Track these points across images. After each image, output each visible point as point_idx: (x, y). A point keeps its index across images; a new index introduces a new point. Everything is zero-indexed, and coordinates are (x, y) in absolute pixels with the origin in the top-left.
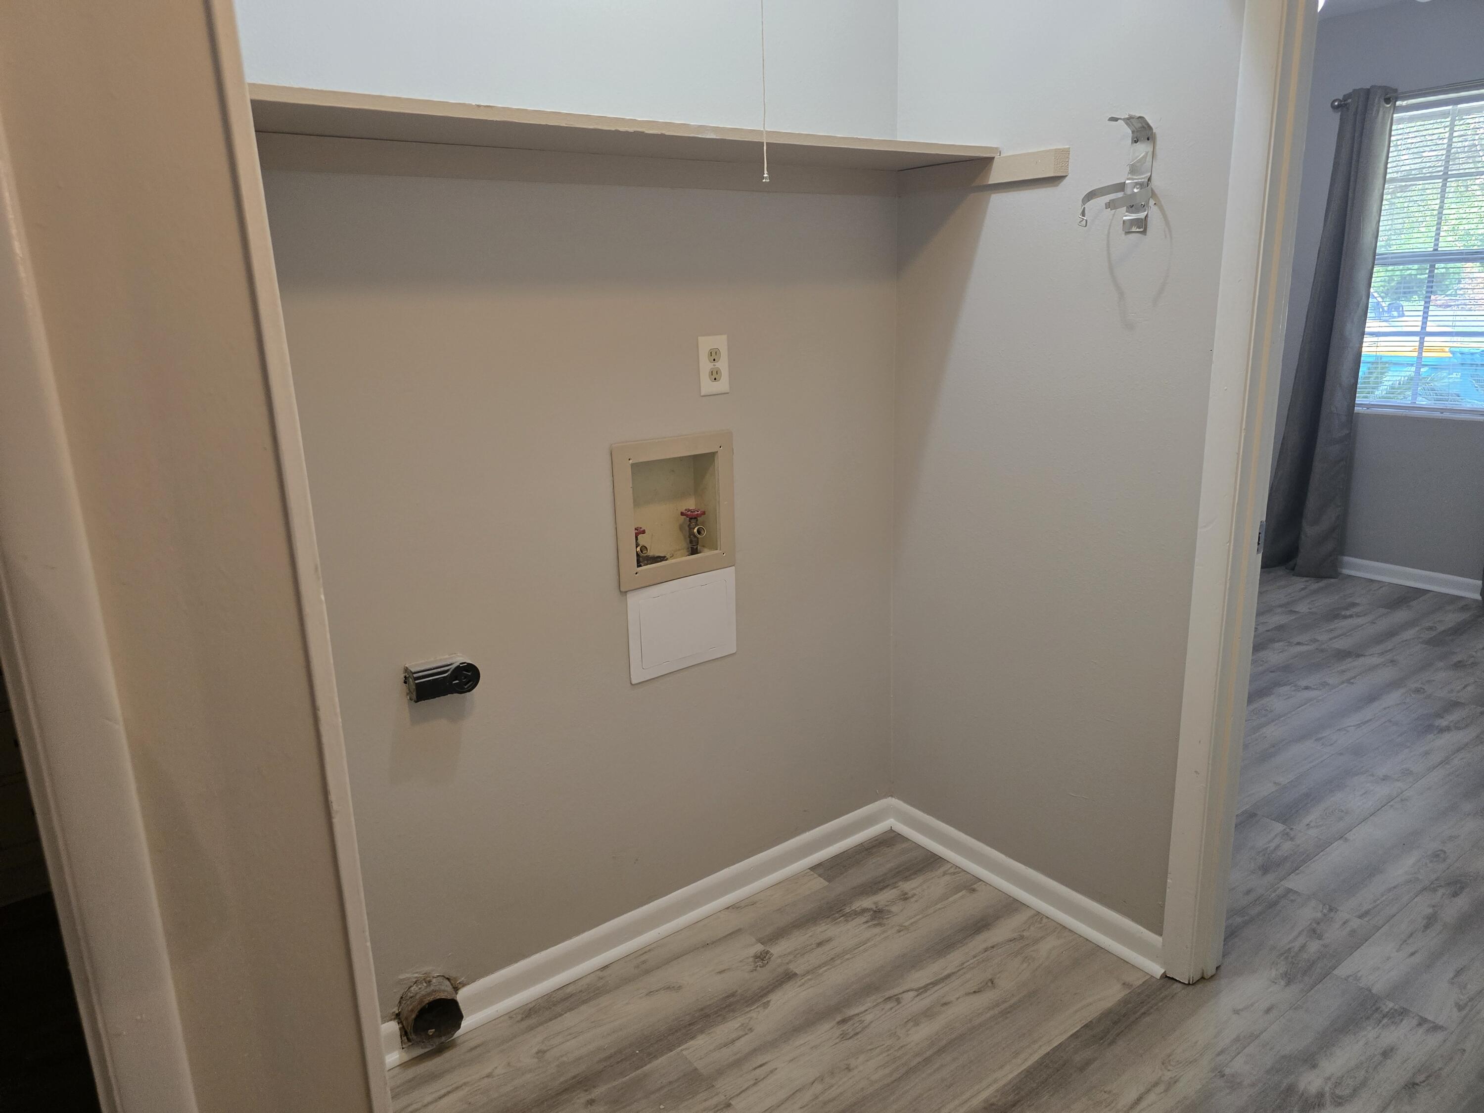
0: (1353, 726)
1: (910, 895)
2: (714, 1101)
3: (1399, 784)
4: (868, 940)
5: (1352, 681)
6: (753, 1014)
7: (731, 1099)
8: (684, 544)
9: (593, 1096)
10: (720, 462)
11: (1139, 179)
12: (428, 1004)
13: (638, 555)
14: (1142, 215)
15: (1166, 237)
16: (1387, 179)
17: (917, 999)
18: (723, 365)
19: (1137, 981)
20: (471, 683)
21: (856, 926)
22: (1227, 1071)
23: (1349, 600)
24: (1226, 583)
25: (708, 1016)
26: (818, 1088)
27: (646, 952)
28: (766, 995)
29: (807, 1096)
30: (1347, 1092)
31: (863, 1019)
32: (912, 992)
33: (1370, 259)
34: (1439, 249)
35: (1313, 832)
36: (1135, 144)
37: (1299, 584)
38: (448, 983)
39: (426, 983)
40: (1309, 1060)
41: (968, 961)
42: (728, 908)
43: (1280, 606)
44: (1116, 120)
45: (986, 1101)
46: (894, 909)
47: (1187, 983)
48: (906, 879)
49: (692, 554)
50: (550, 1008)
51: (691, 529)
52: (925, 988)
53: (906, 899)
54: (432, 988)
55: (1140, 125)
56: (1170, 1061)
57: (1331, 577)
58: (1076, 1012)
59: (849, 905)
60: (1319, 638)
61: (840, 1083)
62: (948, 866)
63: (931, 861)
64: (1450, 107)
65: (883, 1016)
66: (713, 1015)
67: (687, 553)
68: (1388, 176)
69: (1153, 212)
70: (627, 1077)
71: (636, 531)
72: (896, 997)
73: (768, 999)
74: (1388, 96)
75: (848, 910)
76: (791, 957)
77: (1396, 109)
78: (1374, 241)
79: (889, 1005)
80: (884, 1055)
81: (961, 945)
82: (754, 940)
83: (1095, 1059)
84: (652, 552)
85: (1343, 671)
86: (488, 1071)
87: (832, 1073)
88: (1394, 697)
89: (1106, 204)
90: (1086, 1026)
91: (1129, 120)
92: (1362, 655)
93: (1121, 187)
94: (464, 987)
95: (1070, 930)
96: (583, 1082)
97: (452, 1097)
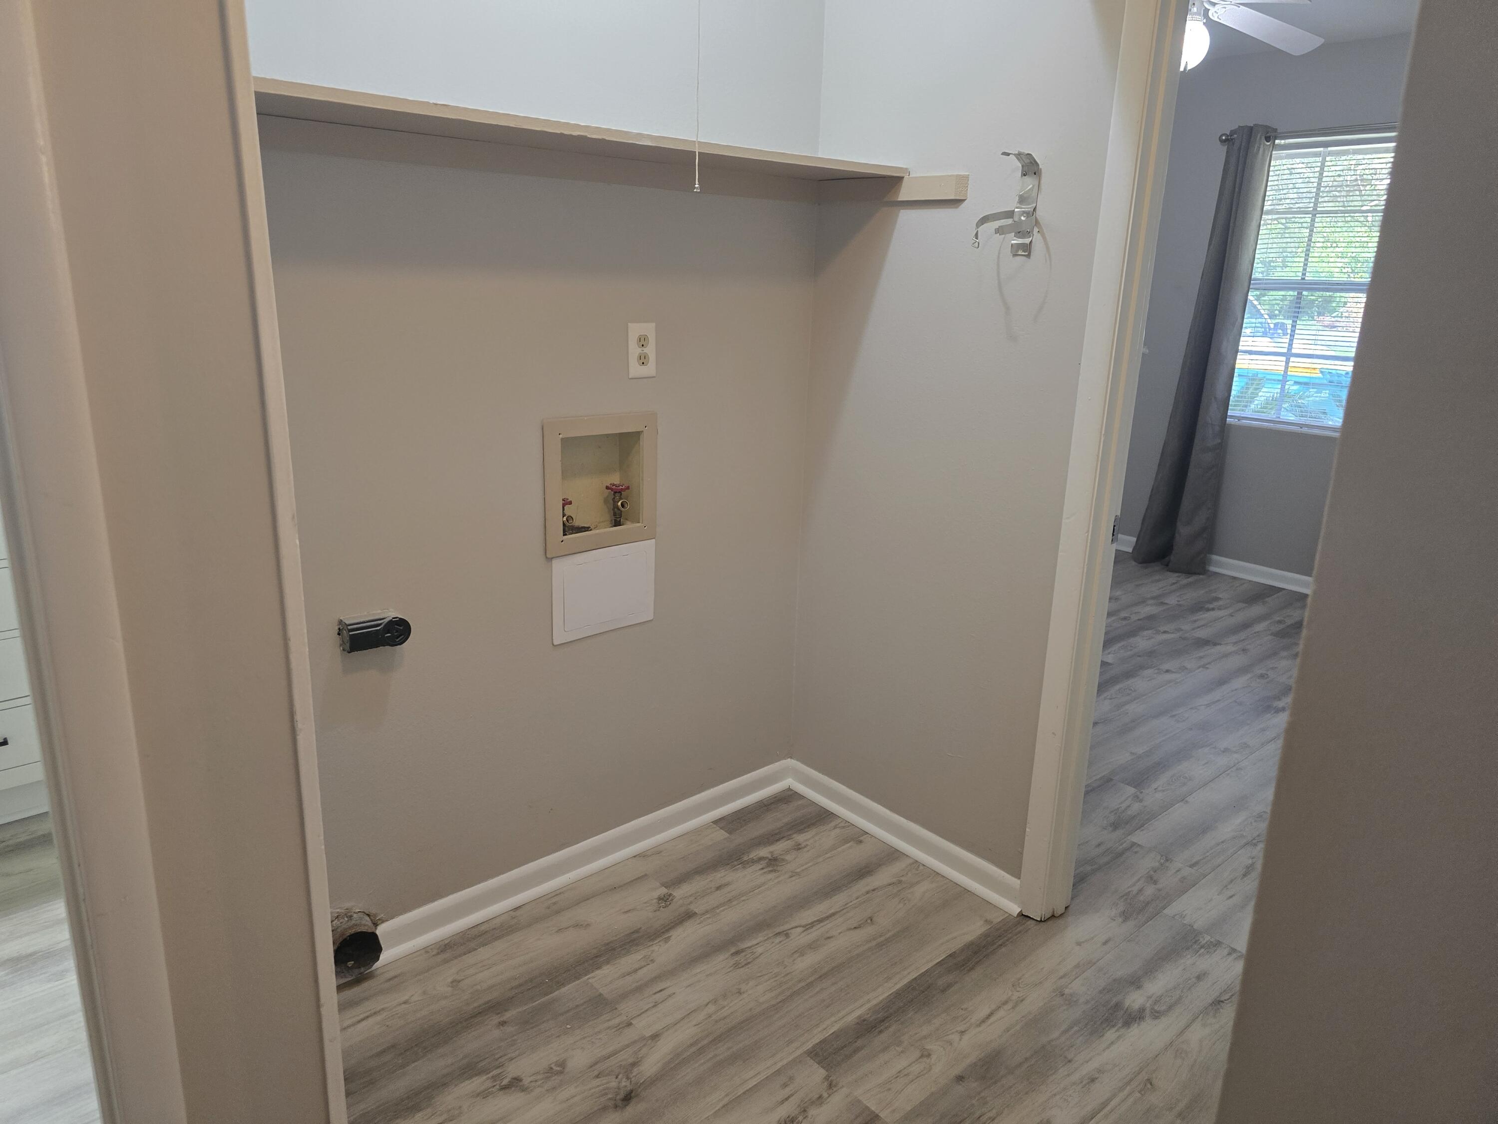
0: (1204, 705)
1: (803, 846)
2: (617, 1021)
3: (1236, 756)
4: (764, 884)
5: (1207, 666)
6: (655, 948)
7: (631, 1019)
8: (607, 517)
9: (504, 1018)
10: (645, 442)
11: (1026, 208)
12: (349, 936)
13: (564, 524)
14: (1027, 241)
15: (1046, 261)
16: (1264, 211)
17: (803, 935)
18: (650, 350)
19: (997, 918)
20: (403, 636)
21: (752, 872)
22: (1067, 991)
23: (1214, 595)
24: (1084, 568)
25: (614, 949)
26: (711, 1008)
27: (557, 895)
28: (668, 931)
29: (701, 1016)
30: (1164, 1008)
31: (754, 951)
32: (801, 928)
33: (1246, 284)
34: (1306, 278)
35: (1159, 796)
36: (1024, 177)
37: (1173, 577)
38: (368, 918)
39: (347, 917)
40: (1135, 982)
41: (851, 902)
42: (635, 857)
43: (1153, 598)
44: (1008, 154)
45: (859, 1017)
46: (788, 857)
47: (1039, 919)
48: (801, 831)
49: (615, 526)
50: (465, 944)
51: (615, 502)
52: (812, 925)
53: (799, 849)
54: (353, 922)
55: (1028, 161)
56: (1019, 984)
57: (1199, 574)
58: (942, 944)
59: (747, 854)
60: (1183, 627)
61: (731, 1005)
62: (839, 821)
63: (823, 816)
64: (1321, 149)
65: (773, 948)
66: (618, 949)
67: (611, 525)
68: (1265, 208)
69: (1037, 238)
70: (537, 1002)
71: (563, 502)
72: (785, 932)
73: (670, 935)
74: (1268, 135)
75: (745, 858)
76: (691, 899)
77: (1275, 147)
78: (1250, 267)
79: (778, 940)
80: (772, 980)
81: (846, 888)
82: (658, 884)
83: (956, 983)
84: (577, 523)
85: (1201, 658)
86: (406, 998)
87: (725, 996)
88: (1239, 682)
89: (995, 230)
90: (950, 955)
91: (1019, 156)
92: (1218, 644)
93: (1010, 214)
94: (383, 922)
95: (943, 876)
96: (495, 1007)
97: (371, 1021)
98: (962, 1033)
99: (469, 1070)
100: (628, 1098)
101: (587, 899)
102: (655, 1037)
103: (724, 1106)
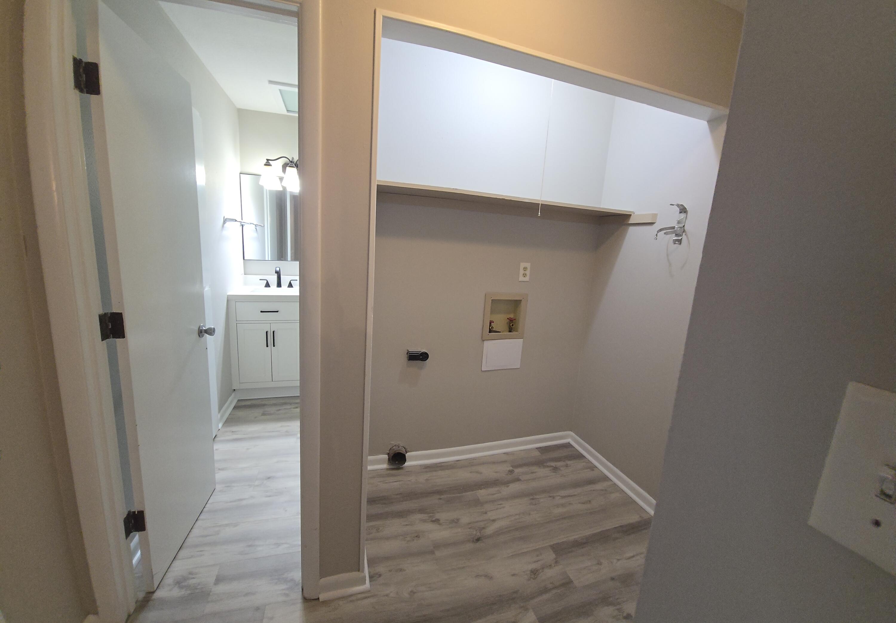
1: (569, 465)
2: (481, 510)
4: (549, 476)
6: (502, 488)
7: (487, 511)
8: (506, 328)
9: (441, 497)
10: (523, 303)
11: (680, 225)
12: (397, 453)
13: (490, 329)
14: (680, 238)
15: (688, 246)
17: (560, 499)
18: (528, 272)
19: (644, 515)
20: (426, 358)
21: (546, 470)
25: (488, 484)
26: (517, 517)
28: (509, 483)
29: (513, 518)
31: (539, 500)
32: (559, 496)
36: (680, 214)
38: (404, 449)
39: (398, 447)
41: (583, 492)
42: (504, 453)
44: (673, 205)
45: (575, 539)
46: (561, 468)
48: (569, 460)
49: (509, 332)
51: (510, 324)
52: (564, 497)
53: (567, 466)
54: (400, 449)
55: (682, 207)
58: (618, 520)
61: (525, 517)
62: (586, 460)
63: (581, 457)
65: (547, 501)
69: (684, 237)
70: (455, 495)
71: (490, 321)
72: (553, 496)
73: (509, 485)
75: (545, 464)
76: (520, 474)
79: (550, 498)
80: (544, 513)
81: (582, 486)
82: (510, 465)
83: (620, 538)
84: (495, 329)
86: (410, 479)
87: (523, 514)
89: (666, 233)
90: (621, 526)
91: (678, 205)
93: (674, 228)
94: (409, 452)
95: (626, 493)
96: (439, 492)
97: (398, 483)
98: (618, 560)
99: (422, 511)
100: (478, 540)
101: (483, 463)
102: (494, 521)
103: (512, 556)
